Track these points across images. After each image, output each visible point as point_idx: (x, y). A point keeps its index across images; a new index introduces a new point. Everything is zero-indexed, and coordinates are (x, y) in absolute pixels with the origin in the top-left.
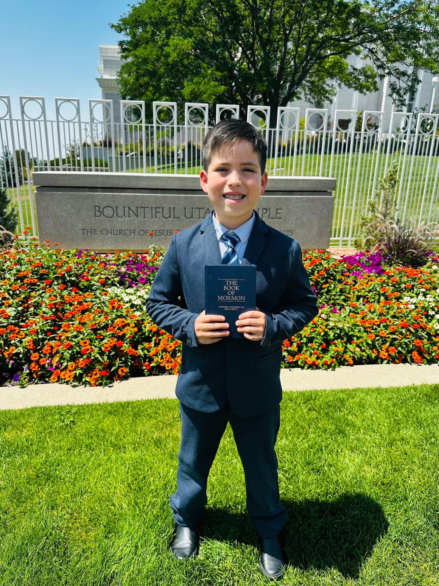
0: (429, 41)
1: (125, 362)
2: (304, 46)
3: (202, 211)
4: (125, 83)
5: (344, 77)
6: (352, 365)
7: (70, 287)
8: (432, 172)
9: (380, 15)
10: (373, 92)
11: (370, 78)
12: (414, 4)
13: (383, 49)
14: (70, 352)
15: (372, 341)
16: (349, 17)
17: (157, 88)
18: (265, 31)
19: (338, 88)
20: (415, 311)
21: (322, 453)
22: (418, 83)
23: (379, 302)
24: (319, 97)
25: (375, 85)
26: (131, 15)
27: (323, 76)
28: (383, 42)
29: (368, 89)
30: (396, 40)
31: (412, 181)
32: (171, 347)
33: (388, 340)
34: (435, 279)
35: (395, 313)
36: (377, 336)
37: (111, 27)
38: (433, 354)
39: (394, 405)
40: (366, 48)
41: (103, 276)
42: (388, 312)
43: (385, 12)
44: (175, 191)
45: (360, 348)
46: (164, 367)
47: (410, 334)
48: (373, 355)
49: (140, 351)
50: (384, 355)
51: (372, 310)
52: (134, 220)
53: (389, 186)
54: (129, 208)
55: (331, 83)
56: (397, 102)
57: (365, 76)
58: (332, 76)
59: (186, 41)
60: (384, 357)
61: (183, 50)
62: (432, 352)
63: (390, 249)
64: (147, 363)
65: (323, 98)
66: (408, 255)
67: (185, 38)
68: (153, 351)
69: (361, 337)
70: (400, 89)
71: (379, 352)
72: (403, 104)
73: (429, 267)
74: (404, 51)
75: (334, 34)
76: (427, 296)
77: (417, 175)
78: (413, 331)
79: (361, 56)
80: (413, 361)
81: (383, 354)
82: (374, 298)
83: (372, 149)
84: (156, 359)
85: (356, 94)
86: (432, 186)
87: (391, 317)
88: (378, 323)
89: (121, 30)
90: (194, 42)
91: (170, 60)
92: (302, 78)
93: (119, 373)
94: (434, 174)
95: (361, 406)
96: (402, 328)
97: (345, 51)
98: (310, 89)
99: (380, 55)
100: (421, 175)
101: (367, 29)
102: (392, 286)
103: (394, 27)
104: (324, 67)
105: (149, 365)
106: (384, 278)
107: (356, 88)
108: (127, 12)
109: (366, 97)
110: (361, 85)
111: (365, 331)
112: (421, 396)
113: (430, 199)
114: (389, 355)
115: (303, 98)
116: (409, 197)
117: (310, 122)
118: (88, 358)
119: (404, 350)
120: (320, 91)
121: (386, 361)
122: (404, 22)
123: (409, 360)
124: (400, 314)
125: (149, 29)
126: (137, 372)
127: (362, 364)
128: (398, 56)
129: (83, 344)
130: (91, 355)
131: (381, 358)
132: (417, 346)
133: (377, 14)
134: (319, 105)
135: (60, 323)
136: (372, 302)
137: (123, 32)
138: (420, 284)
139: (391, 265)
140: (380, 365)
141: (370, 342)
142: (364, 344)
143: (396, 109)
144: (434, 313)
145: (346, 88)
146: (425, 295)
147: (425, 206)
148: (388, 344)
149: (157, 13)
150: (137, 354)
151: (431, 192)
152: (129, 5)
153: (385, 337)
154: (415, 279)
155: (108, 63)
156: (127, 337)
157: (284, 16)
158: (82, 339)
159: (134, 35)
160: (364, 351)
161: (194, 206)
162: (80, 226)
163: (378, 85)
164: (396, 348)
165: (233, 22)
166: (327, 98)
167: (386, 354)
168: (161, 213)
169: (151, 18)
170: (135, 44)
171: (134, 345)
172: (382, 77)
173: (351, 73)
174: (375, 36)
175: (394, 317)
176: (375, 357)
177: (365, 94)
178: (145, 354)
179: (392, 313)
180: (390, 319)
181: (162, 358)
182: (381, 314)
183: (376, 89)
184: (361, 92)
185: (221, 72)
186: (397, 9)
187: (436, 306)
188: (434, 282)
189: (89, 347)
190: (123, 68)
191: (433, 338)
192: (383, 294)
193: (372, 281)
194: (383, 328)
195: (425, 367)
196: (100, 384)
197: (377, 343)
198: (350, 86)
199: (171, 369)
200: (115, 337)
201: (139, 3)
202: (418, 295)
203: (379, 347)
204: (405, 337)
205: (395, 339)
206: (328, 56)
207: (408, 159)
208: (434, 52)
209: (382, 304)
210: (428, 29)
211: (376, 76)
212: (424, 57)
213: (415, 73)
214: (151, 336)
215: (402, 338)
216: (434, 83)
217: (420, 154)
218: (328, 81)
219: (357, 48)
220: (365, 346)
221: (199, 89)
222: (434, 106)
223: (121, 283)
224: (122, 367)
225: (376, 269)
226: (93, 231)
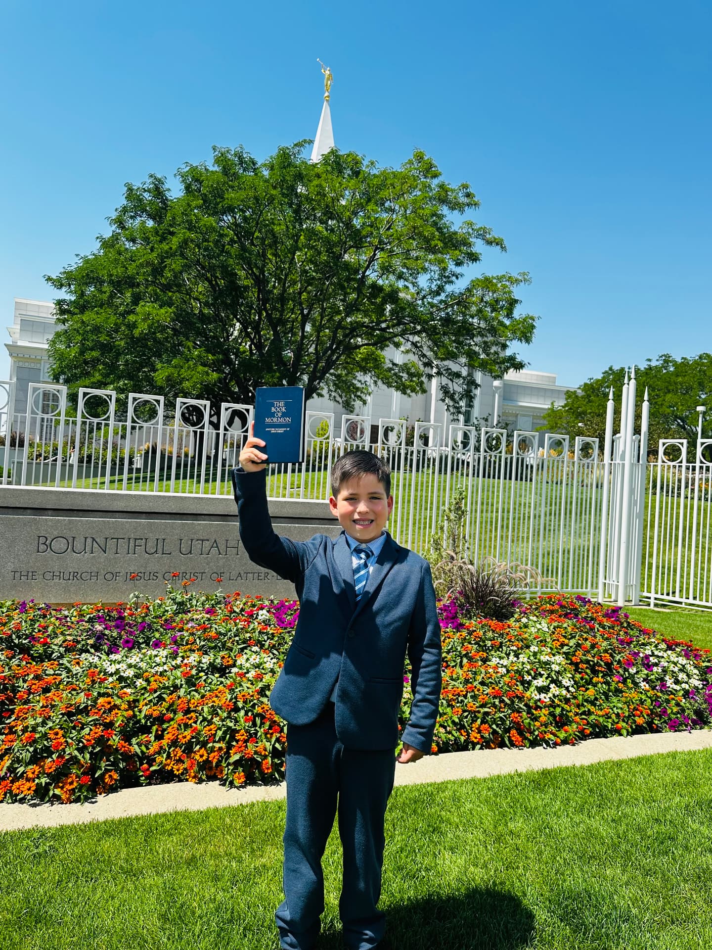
0: (485, 339)
1: (115, 764)
2: (327, 331)
3: (206, 544)
4: (60, 357)
5: (381, 373)
6: (436, 754)
7: (20, 654)
8: (506, 501)
9: (423, 304)
10: (420, 394)
11: (415, 376)
12: (463, 295)
13: (430, 343)
14: (31, 749)
15: (459, 718)
16: (384, 302)
17: (112, 368)
18: (274, 308)
19: (373, 385)
20: (508, 676)
21: (416, 856)
22: (476, 388)
23: (461, 667)
24: (348, 396)
25: (421, 386)
26: (79, 269)
27: (352, 369)
28: (428, 335)
29: (413, 390)
30: (445, 334)
31: (482, 512)
32: (185, 737)
33: (479, 715)
34: (526, 636)
35: (483, 678)
36: (464, 711)
37: (47, 280)
38: (536, 733)
39: (496, 795)
40: (408, 340)
41: (69, 638)
42: (474, 677)
43: (430, 300)
44: (168, 516)
45: (445, 727)
46: (172, 770)
47: (505, 706)
48: (462, 739)
49: (136, 747)
50: (476, 738)
51: (455, 676)
52: (99, 557)
53: (456, 517)
54: (93, 539)
55: (363, 379)
56: (451, 409)
57: (408, 373)
58: (365, 370)
59: (163, 311)
60: (475, 741)
61: (158, 321)
62: (534, 731)
63: (467, 597)
64: (145, 766)
65: (353, 396)
66: (491, 604)
67: (161, 307)
68: (154, 747)
69: (445, 714)
70: (454, 393)
71: (468, 735)
72: (460, 412)
73: (518, 621)
74: (456, 348)
75: (366, 320)
76: (520, 656)
77: (487, 504)
78: (508, 702)
79: (402, 348)
80: (513, 745)
81: (475, 736)
82: (454, 661)
83: (423, 467)
84: (159, 759)
85: (396, 395)
86: (508, 519)
87: (479, 683)
88: (464, 693)
89: (62, 286)
90: (174, 313)
91: (136, 333)
92: (325, 370)
93: (106, 781)
94: (509, 503)
95: (456, 799)
96: (495, 697)
97: (382, 342)
98: (335, 384)
99: (426, 350)
100: (492, 505)
101: (408, 319)
102: (475, 644)
103: (441, 319)
104: (354, 359)
105: (148, 769)
106: (464, 633)
107: (397, 388)
108: (73, 263)
109: (409, 399)
110: (404, 385)
111: (449, 706)
112: (527, 783)
113: (507, 537)
114: (482, 737)
115: (327, 396)
116: (481, 533)
117: (348, 432)
118: (60, 756)
119: (500, 729)
120: (349, 387)
121: (478, 746)
122: (453, 314)
123: (507, 742)
124: (490, 680)
125: (107, 289)
126: (129, 781)
127: (449, 751)
128: (448, 354)
129: (52, 736)
130: (65, 753)
131: (473, 743)
132: (514, 722)
133: (420, 302)
134: (348, 407)
135: (11, 707)
136: (453, 667)
137: (64, 289)
138: (510, 641)
139: (470, 618)
140: (471, 752)
141: (457, 720)
142: (450, 722)
143: (452, 417)
144: (530, 678)
145: (385, 387)
146: (517, 656)
147: (501, 546)
148: (479, 721)
149: (120, 270)
150: (130, 752)
151: (507, 527)
152: (77, 255)
153: (475, 712)
154: (502, 634)
155: (29, 325)
156: (117, 725)
157: (300, 293)
158: (50, 728)
159: (82, 294)
160: (450, 733)
161: (195, 537)
162: (10, 567)
163: (425, 386)
164: (490, 727)
165: (231, 293)
166: (359, 397)
167: (478, 736)
168: (143, 547)
169: (111, 275)
170: (82, 306)
171: (127, 737)
172: (430, 377)
173: (390, 369)
174: (419, 328)
175: (482, 683)
176: (465, 741)
177: (410, 396)
178: (142, 752)
179: (479, 678)
180: (479, 686)
181: (169, 757)
182: (467, 681)
183: (424, 391)
184: (404, 393)
185: (213, 355)
186: (444, 299)
187: (532, 669)
188: (526, 639)
189: (62, 740)
190: (58, 335)
191: (534, 711)
192: (466, 655)
193: (449, 638)
194: (471, 700)
195: (528, 751)
196: (77, 800)
197: (465, 720)
198: (389, 385)
199: (182, 774)
200: (100, 724)
201: (94, 254)
202: (508, 655)
203: (469, 726)
204: (499, 711)
205: (487, 714)
206: (359, 347)
207: (475, 483)
208: (492, 351)
209: (465, 669)
210: (483, 325)
211: (422, 375)
212: (482, 357)
213: (470, 374)
214: (149, 724)
215: (496, 712)
216: (495, 387)
217: (489, 477)
218: (360, 375)
219: (396, 340)
220: (451, 725)
221: (179, 375)
222: (499, 416)
223: (97, 648)
224: (111, 771)
225: (452, 623)
226: (31, 575)
